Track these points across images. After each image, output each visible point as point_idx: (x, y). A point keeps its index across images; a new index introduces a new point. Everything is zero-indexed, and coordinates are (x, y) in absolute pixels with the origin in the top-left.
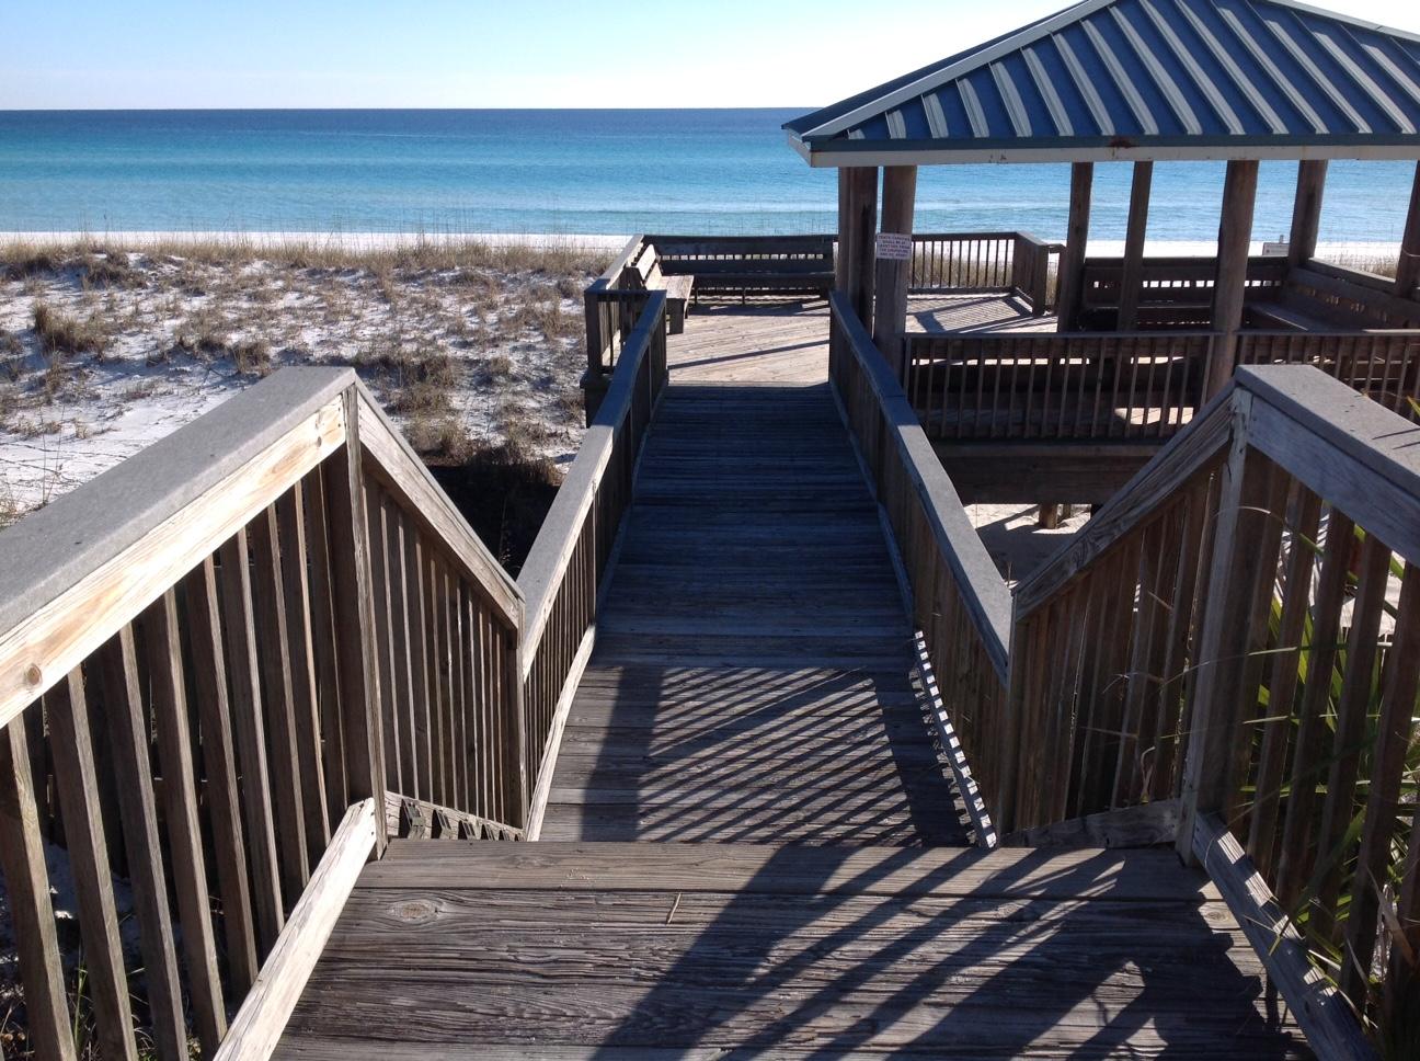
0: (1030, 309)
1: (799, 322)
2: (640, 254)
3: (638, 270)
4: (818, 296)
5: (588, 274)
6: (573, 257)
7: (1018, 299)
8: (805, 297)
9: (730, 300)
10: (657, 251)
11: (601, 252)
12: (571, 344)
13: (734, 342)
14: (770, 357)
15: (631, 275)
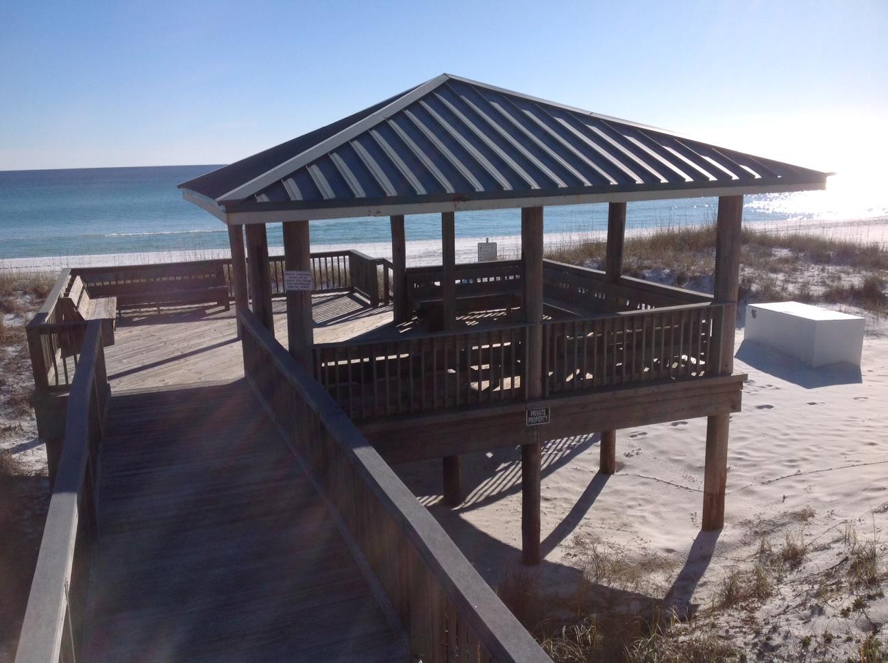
0: (369, 302)
1: (206, 325)
2: (70, 285)
3: (70, 299)
4: (216, 303)
5: (25, 293)
6: (11, 281)
7: (357, 295)
8: (206, 305)
9: (147, 311)
10: (83, 280)
11: (33, 275)
12: (16, 352)
13: (158, 348)
14: (192, 359)
15: (66, 305)
